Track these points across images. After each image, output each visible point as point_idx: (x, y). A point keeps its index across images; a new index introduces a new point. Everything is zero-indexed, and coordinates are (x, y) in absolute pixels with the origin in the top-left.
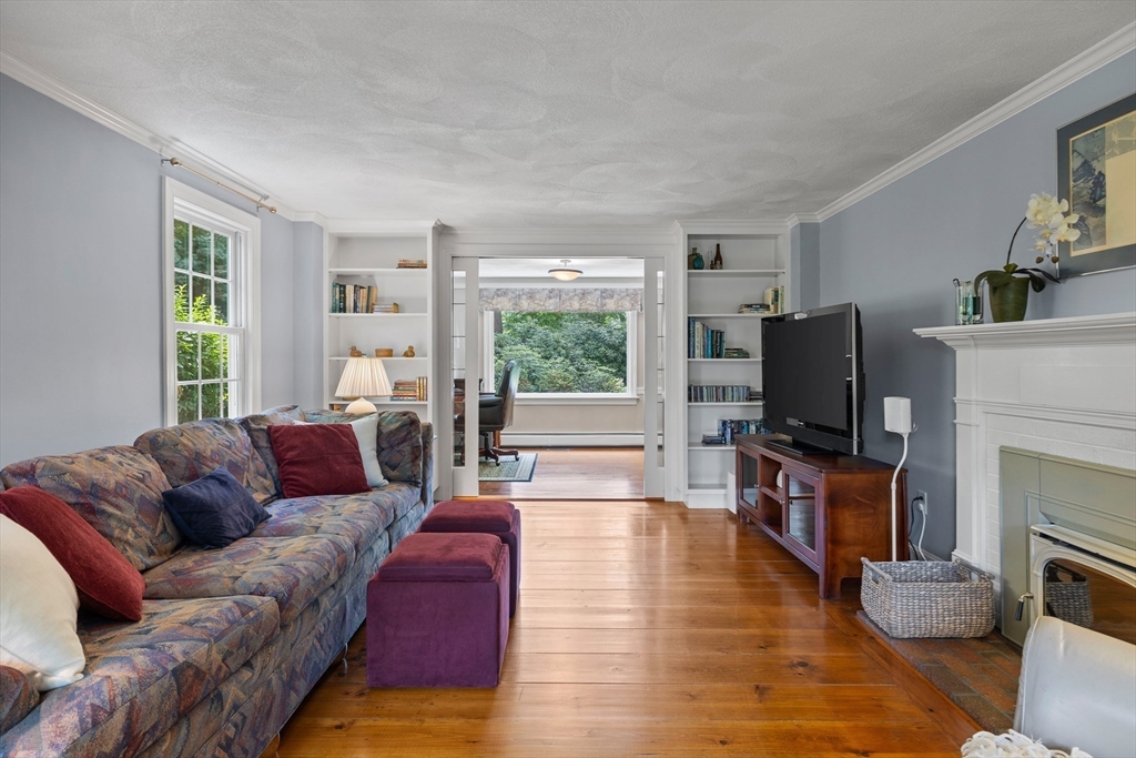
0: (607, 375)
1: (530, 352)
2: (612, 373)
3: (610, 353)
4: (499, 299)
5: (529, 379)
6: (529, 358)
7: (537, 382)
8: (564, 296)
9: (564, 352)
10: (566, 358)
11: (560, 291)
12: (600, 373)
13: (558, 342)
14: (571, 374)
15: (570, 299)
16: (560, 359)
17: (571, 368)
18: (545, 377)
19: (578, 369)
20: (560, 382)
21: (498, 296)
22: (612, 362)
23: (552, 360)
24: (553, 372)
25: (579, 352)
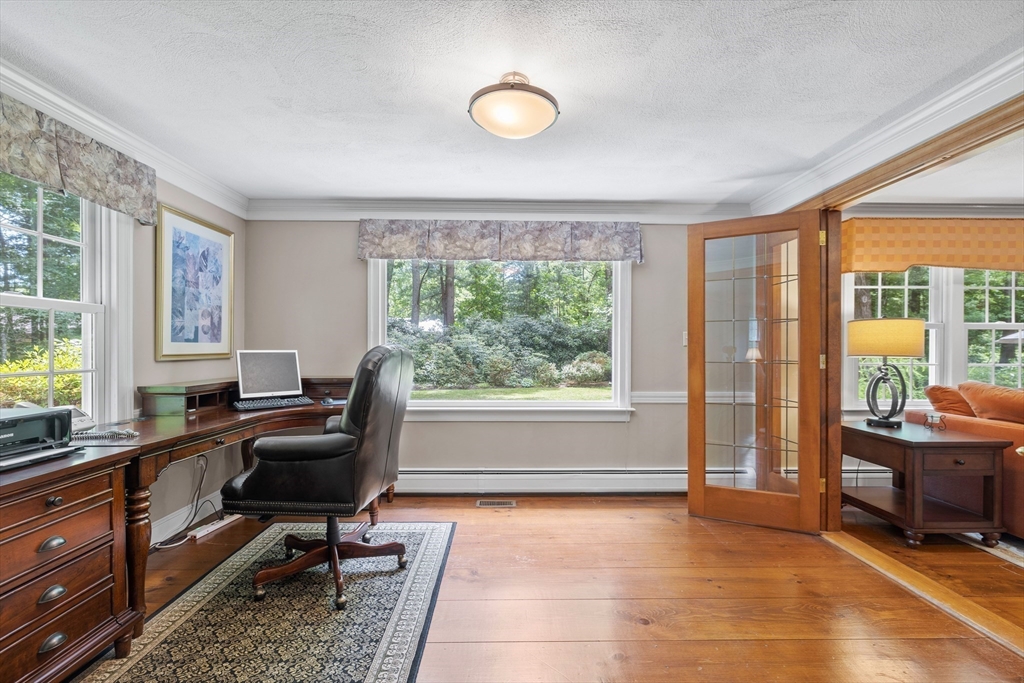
0: (541, 360)
1: (475, 340)
2: (545, 358)
3: (542, 341)
4: (394, 238)
5: (473, 362)
6: (475, 346)
7: (481, 366)
8: (506, 234)
9: (503, 340)
10: (506, 345)
11: (500, 224)
12: (535, 358)
13: (499, 332)
14: (511, 359)
15: (517, 239)
16: (501, 346)
17: (510, 354)
18: (488, 361)
19: (516, 355)
20: (501, 366)
21: (392, 232)
22: (544, 349)
23: (494, 347)
24: (494, 358)
25: (517, 340)
